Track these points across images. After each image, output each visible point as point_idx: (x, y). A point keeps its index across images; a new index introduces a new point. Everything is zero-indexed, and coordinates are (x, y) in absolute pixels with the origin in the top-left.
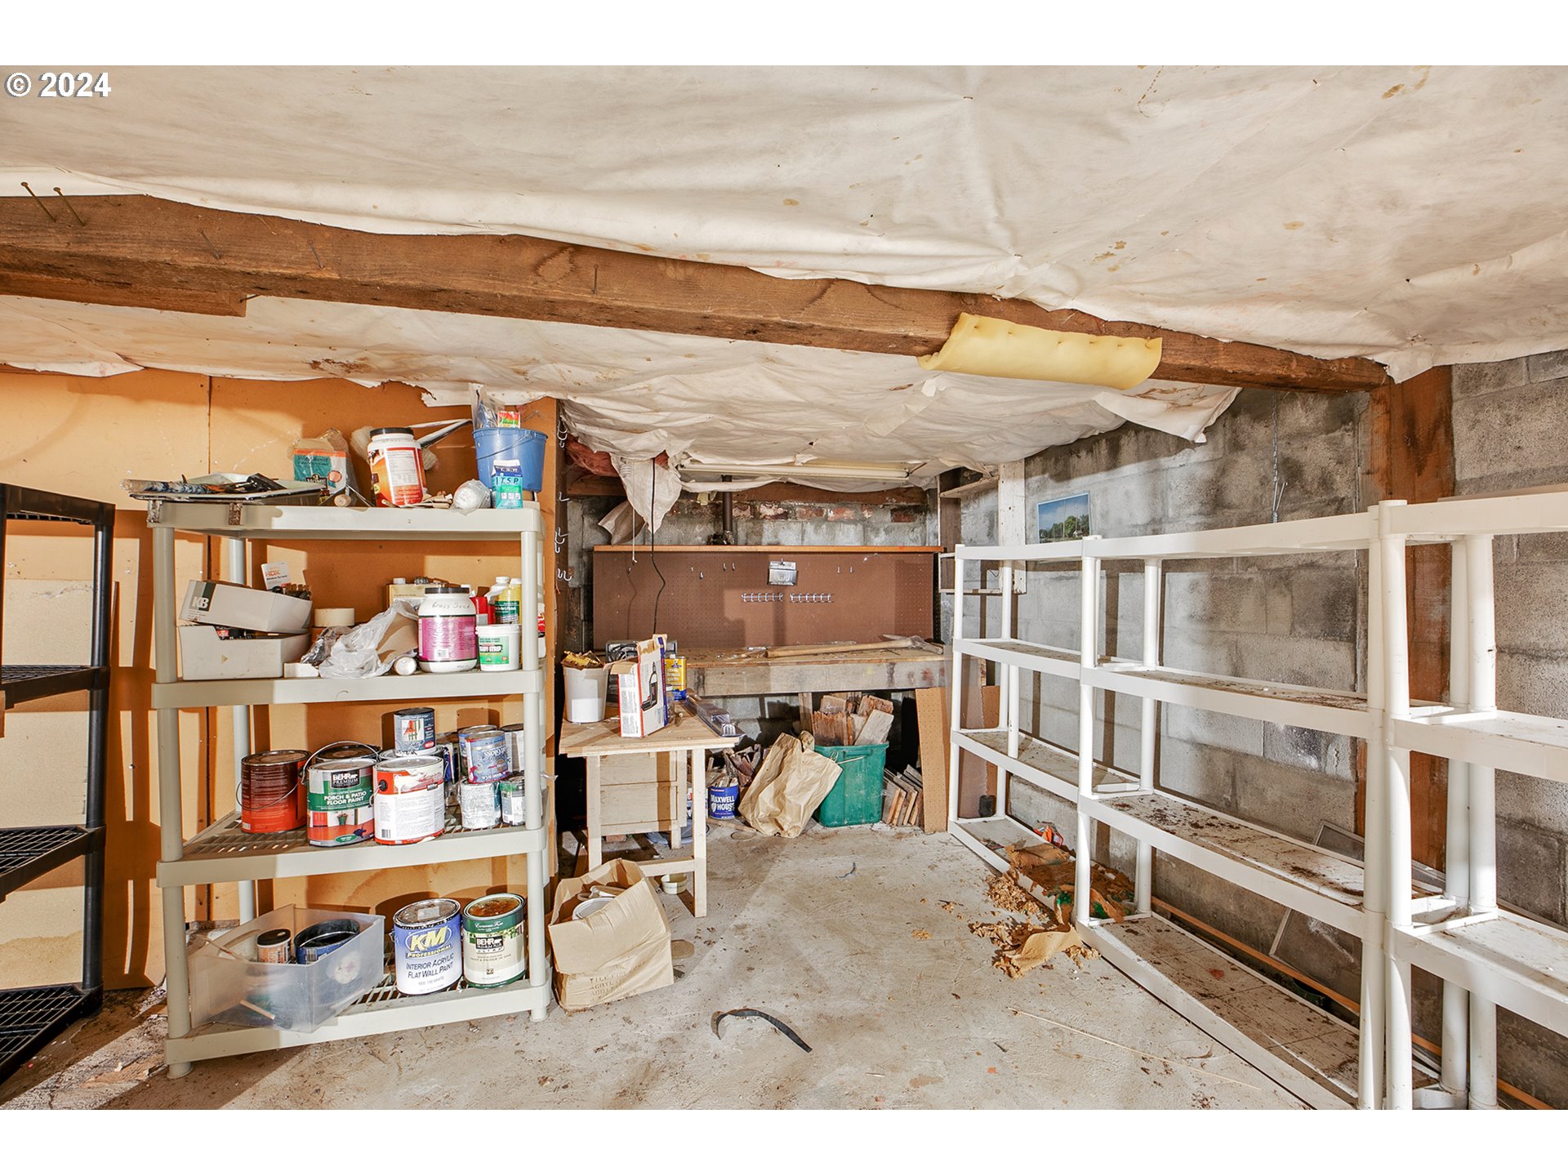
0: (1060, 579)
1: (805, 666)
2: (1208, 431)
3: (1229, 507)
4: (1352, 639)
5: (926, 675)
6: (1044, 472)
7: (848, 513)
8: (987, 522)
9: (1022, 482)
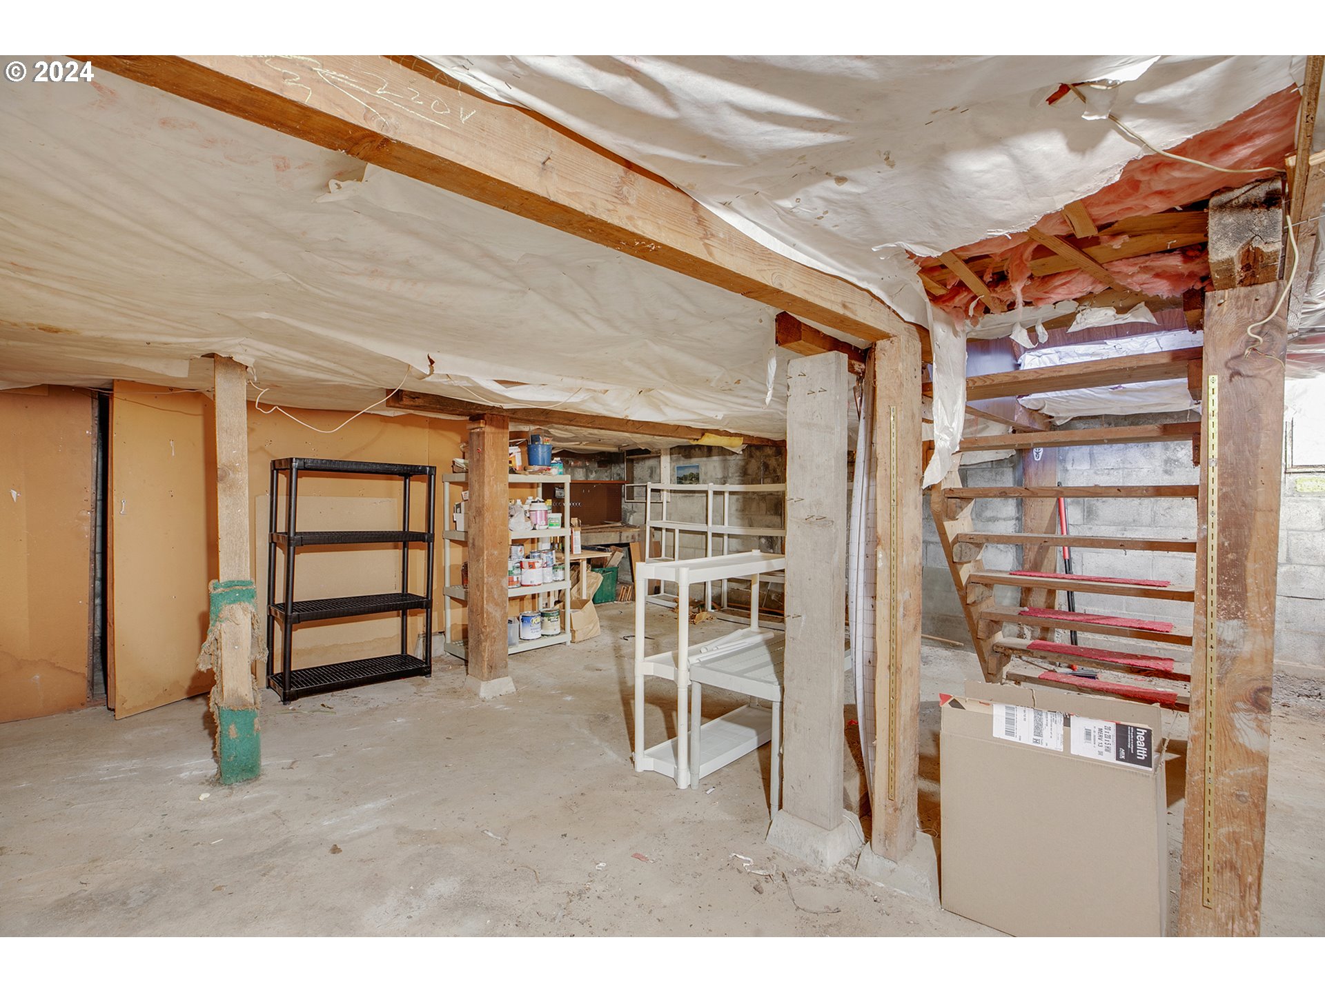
0: (687, 496)
1: (589, 534)
2: (743, 450)
3: (749, 475)
4: (781, 515)
5: (633, 537)
6: (679, 454)
7: (580, 463)
8: (649, 471)
9: (669, 456)
